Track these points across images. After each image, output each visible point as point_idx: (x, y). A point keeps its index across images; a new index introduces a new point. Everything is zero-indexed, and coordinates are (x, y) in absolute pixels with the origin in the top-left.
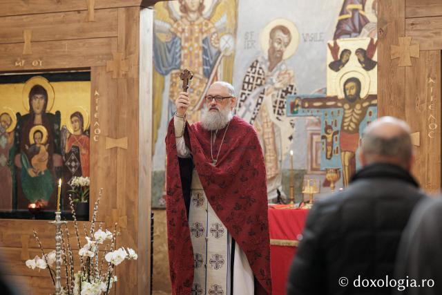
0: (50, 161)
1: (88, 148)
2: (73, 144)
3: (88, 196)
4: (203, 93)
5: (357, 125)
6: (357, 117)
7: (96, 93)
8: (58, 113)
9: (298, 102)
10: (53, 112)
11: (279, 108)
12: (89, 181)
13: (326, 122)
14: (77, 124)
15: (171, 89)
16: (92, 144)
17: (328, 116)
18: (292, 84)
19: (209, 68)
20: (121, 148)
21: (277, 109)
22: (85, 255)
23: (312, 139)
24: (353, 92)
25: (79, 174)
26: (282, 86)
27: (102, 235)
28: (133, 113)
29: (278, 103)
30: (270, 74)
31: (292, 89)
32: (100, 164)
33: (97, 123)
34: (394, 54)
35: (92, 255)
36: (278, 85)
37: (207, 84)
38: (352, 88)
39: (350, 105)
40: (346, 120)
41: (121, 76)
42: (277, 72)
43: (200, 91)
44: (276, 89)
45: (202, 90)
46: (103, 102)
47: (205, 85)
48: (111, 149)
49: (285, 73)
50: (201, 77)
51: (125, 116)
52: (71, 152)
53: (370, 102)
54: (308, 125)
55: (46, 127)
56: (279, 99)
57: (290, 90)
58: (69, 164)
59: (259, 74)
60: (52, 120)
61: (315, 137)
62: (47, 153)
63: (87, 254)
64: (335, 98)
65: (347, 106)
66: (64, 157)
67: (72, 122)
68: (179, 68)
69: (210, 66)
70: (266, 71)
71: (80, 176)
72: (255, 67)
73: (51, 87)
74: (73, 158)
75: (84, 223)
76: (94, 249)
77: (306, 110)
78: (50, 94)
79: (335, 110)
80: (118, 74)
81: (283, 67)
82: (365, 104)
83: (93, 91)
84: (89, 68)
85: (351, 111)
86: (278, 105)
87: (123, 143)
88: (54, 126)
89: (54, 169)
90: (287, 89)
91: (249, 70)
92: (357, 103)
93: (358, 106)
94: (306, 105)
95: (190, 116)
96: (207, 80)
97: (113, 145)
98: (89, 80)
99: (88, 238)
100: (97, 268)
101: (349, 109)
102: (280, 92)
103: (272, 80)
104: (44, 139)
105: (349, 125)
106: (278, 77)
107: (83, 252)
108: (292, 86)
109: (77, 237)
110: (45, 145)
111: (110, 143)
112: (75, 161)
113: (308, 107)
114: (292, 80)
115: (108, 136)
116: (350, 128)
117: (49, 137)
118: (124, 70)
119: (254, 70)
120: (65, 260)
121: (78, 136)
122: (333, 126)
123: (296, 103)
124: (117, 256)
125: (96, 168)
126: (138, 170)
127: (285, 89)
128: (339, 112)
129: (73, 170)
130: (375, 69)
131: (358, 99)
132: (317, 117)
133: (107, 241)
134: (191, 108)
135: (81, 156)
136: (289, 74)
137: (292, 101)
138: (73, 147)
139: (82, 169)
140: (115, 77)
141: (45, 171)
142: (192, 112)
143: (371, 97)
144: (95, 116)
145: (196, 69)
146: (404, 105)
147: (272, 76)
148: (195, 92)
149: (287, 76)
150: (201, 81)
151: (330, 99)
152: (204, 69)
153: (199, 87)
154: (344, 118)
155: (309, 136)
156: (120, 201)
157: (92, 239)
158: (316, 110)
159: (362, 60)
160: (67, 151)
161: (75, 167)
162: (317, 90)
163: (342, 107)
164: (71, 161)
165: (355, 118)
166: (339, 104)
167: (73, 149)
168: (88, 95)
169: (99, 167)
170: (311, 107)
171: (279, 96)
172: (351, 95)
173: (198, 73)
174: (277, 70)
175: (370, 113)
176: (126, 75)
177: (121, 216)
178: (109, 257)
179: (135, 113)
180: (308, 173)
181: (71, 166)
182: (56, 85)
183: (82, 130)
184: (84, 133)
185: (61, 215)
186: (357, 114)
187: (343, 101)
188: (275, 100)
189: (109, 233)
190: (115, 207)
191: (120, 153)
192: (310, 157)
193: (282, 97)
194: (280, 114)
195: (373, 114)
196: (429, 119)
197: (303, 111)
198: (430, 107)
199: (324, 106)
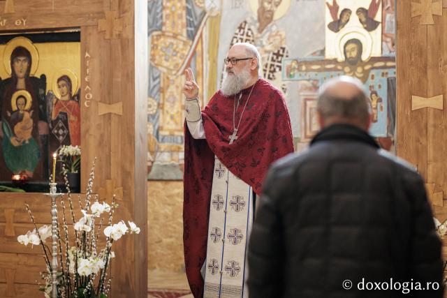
0: (35, 129)
1: (78, 114)
2: (60, 110)
3: (79, 165)
4: (187, 56)
7: (87, 55)
8: (43, 77)
9: (294, 65)
10: (38, 76)
11: (270, 71)
12: (79, 150)
14: (65, 89)
15: (152, 52)
16: (82, 109)
18: (283, 46)
19: (193, 29)
20: (115, 114)
21: (267, 73)
22: (81, 229)
23: (305, 104)
24: (354, 54)
25: (67, 142)
26: (273, 49)
27: (99, 208)
28: (128, 76)
29: (269, 66)
30: (259, 35)
31: (283, 51)
32: (92, 131)
33: (88, 87)
34: (414, 12)
35: (88, 229)
36: (268, 48)
37: (191, 47)
38: (353, 50)
39: (351, 68)
41: (114, 36)
42: (268, 34)
43: (183, 55)
44: (266, 52)
45: (186, 52)
46: (95, 65)
47: (189, 47)
48: (104, 115)
49: (276, 35)
50: (185, 39)
51: (119, 80)
52: (58, 119)
53: (372, 65)
54: (301, 91)
55: (30, 92)
56: (270, 62)
57: (281, 53)
58: (56, 131)
59: (247, 35)
60: (37, 85)
61: (309, 103)
62: (31, 121)
63: (83, 228)
64: (335, 61)
65: (347, 69)
66: (50, 125)
67: (59, 87)
68: (160, 30)
69: (195, 27)
70: (255, 32)
71: (69, 145)
72: (244, 29)
73: (35, 49)
74: (60, 125)
75: (78, 196)
76: (91, 223)
77: (303, 74)
78: (34, 57)
79: (335, 73)
80: (111, 35)
81: (274, 28)
82: (367, 67)
83: (83, 53)
84: (79, 27)
86: (268, 69)
87: (117, 109)
88: (38, 91)
89: (39, 138)
90: (279, 51)
91: (237, 31)
92: (359, 66)
93: (359, 70)
94: (304, 68)
95: (174, 81)
96: (191, 42)
97: (106, 111)
98: (79, 41)
99: (83, 211)
100: (93, 243)
101: (350, 72)
102: (271, 55)
103: (261, 42)
104: (28, 105)
106: (269, 39)
107: (79, 226)
108: (284, 49)
109: (71, 211)
110: (29, 111)
111: (103, 109)
112: (62, 128)
113: (305, 71)
114: (283, 42)
115: (100, 102)
117: (33, 103)
118: (117, 29)
119: (242, 31)
120: (58, 235)
121: (66, 102)
123: (293, 67)
124: (116, 230)
125: (87, 136)
126: (134, 137)
127: (276, 52)
129: (61, 138)
131: (359, 62)
132: (311, 81)
133: (104, 215)
134: (174, 72)
135: (69, 124)
136: (280, 35)
137: (288, 64)
138: (61, 113)
139: (71, 138)
140: (107, 37)
141: (29, 140)
142: (175, 77)
143: (373, 60)
144: (86, 79)
145: (179, 31)
146: (425, 66)
147: (262, 37)
148: (179, 55)
149: (278, 37)
150: (185, 43)
151: (329, 62)
152: (188, 31)
153: (182, 50)
155: (302, 102)
156: (115, 171)
157: (89, 212)
158: (314, 73)
159: (364, 20)
160: (53, 118)
161: (63, 135)
162: (311, 52)
163: (343, 70)
164: (58, 129)
166: (339, 67)
167: (61, 116)
168: (78, 57)
169: (91, 135)
170: (308, 70)
171: (270, 59)
172: (352, 58)
173: (181, 35)
174: (267, 31)
175: (373, 77)
176: (119, 35)
177: (115, 188)
178: (108, 231)
179: (130, 76)
180: (302, 141)
181: (58, 134)
182: (41, 46)
183: (71, 94)
184: (72, 98)
185: (57, 186)
186: (358, 77)
187: (344, 64)
188: (265, 63)
189: (107, 205)
190: (109, 178)
191: (114, 120)
192: (303, 123)
193: (273, 60)
194: (271, 79)
195: (376, 78)
197: (300, 75)
199: (323, 70)
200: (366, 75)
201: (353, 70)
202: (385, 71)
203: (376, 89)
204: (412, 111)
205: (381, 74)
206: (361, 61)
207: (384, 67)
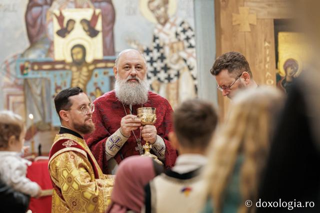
5: (85, 85)
6: (85, 78)
9: (27, 65)
23: (9, 100)
24: (80, 56)
34: (235, 21)
38: (78, 53)
39: (77, 68)
40: (75, 81)
53: (95, 65)
64: (63, 62)
65: (74, 69)
77: (35, 72)
79: (64, 72)
82: (91, 67)
85: (78, 73)
92: (85, 66)
93: (85, 69)
94: (36, 67)
101: (77, 71)
113: (37, 70)
122: (63, 87)
130: (100, 37)
131: (84, 63)
137: (22, 63)
143: (96, 62)
154: (72, 79)
159: (87, 28)
163: (70, 69)
165: (82, 79)
166: (68, 67)
170: (40, 69)
172: (78, 59)
175: (96, 76)
186: (84, 76)
187: (71, 65)
195: (99, 76)
196: (266, 76)
197: (33, 74)
198: (267, 66)
199: (53, 69)
200: (90, 74)
201: (79, 70)
202: (107, 70)
203: (100, 85)
205: (103, 73)
206: (86, 63)
207: (106, 67)
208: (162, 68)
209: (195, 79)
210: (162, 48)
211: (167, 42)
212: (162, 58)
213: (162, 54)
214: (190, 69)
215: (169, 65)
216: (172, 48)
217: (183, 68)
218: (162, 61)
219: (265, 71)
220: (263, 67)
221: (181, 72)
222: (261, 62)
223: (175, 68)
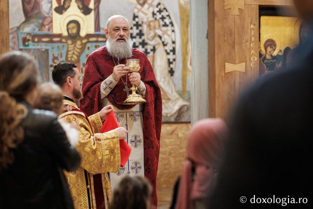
5: (79, 57)
6: (79, 51)
9: (28, 37)
13: (53, 54)
17: (55, 49)
24: (75, 31)
34: (227, 5)
38: (73, 28)
39: (72, 41)
40: (70, 53)
53: (88, 39)
64: (60, 36)
65: (70, 42)
77: (36, 44)
79: (60, 45)
82: (84, 41)
85: (73, 46)
92: (79, 40)
93: (79, 43)
94: (36, 40)
101: (72, 44)
105: (72, 57)
113: (37, 42)
116: (73, 59)
122: (59, 58)
128: (63, 46)
130: (92, 14)
131: (78, 37)
137: (24, 36)
146: (234, 43)
151: (56, 36)
154: (68, 51)
158: (44, 44)
159: (81, 6)
163: (66, 42)
165: (77, 51)
166: (64, 40)
170: (40, 41)
172: (72, 33)
175: (88, 48)
186: (78, 48)
187: (67, 38)
195: (91, 48)
196: (251, 53)
197: (34, 45)
198: (252, 45)
199: (51, 42)
200: (83, 46)
201: (74, 43)
202: (97, 44)
204: (225, 73)
205: (94, 46)
206: (80, 36)
207: (97, 41)
208: (140, 44)
209: (168, 54)
210: (141, 25)
211: (145, 20)
212: (141, 34)
213: (141, 31)
214: (164, 45)
215: (147, 41)
216: (149, 26)
217: (159, 44)
218: (140, 38)
219: (250, 49)
220: (248, 46)
221: (156, 47)
222: (247, 41)
223: (151, 43)
